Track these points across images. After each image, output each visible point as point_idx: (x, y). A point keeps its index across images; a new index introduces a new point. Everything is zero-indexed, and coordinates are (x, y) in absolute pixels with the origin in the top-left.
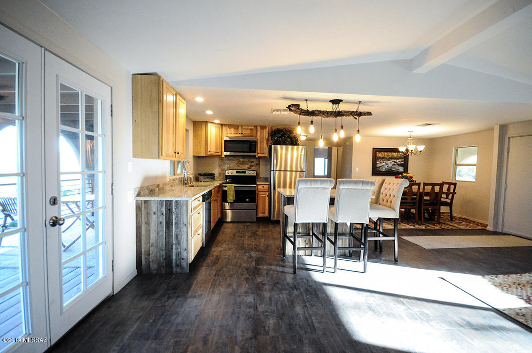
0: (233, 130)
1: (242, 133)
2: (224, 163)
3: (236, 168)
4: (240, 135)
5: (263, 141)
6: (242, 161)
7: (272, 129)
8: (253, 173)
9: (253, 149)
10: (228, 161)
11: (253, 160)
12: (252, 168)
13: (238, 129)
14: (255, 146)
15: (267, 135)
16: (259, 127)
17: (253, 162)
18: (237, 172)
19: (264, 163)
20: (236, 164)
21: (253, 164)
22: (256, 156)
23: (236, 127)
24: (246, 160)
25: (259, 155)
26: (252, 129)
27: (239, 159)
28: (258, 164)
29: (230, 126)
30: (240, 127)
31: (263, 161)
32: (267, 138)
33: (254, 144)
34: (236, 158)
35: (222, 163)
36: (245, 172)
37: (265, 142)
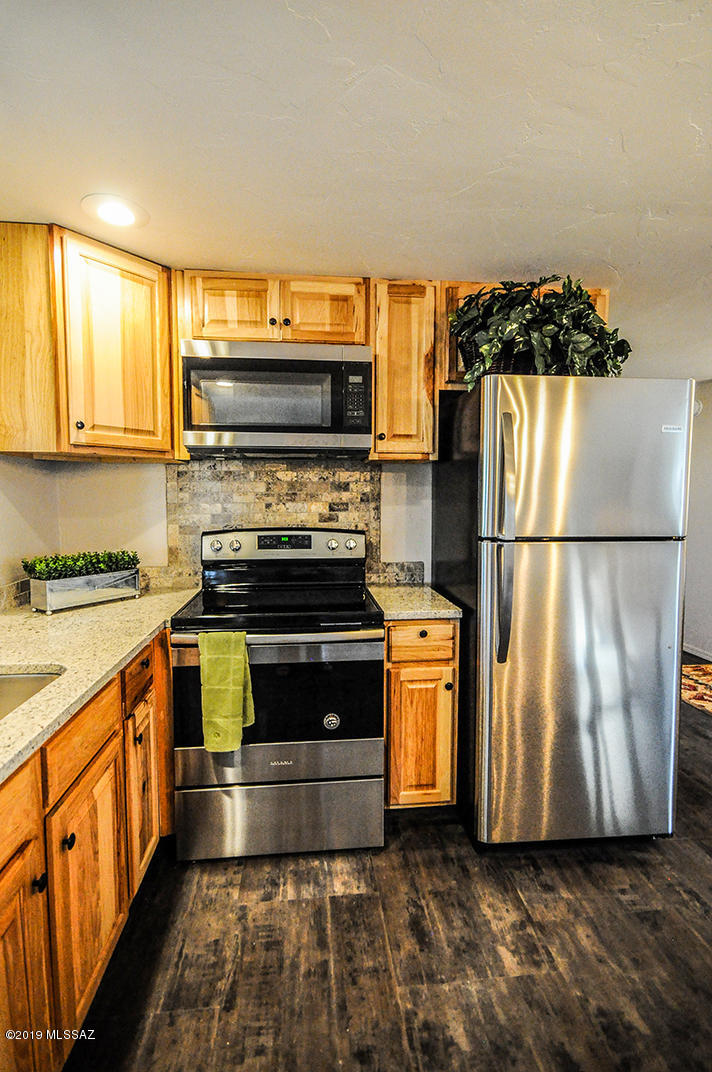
0: (232, 305)
1: (287, 322)
2: (194, 495)
3: (259, 518)
4: (275, 333)
5: (408, 369)
6: (292, 485)
7: (451, 298)
8: (350, 546)
9: (355, 413)
10: (217, 486)
11: (343, 476)
12: (342, 515)
13: (260, 295)
14: (366, 396)
15: (428, 332)
16: (382, 291)
17: (345, 487)
18: (263, 544)
19: (404, 489)
20: (258, 496)
21: (345, 496)
22: (366, 452)
23: (252, 286)
24: (312, 476)
25: (382, 446)
26: (345, 299)
27: (272, 474)
28: (373, 499)
29: (215, 277)
30: (274, 290)
31: (397, 482)
32: (426, 348)
33: (358, 379)
34: (258, 467)
35: (185, 495)
36: (305, 543)
37: (418, 372)
